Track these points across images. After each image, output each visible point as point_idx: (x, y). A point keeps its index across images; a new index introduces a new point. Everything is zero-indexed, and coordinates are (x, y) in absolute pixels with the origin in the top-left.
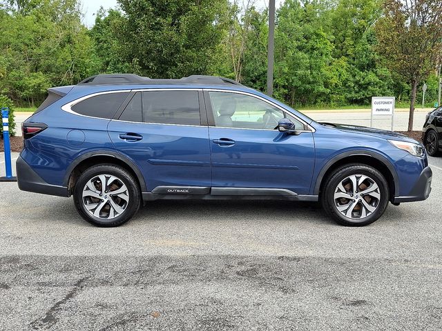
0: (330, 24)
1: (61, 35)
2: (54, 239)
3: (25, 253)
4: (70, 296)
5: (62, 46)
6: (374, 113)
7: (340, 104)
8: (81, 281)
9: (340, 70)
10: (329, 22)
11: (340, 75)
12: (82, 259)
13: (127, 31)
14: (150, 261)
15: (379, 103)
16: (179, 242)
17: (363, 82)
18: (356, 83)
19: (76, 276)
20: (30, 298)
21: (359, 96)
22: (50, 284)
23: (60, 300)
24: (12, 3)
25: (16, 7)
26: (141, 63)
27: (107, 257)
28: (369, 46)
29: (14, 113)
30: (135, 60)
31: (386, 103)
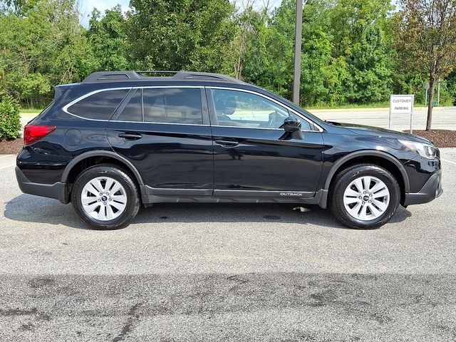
0: (329, 24)
1: (60, 35)
2: (88, 254)
3: (59, 272)
4: (127, 329)
5: (61, 47)
6: (392, 112)
7: (340, 104)
8: (134, 308)
9: (340, 69)
10: (328, 21)
11: (340, 74)
12: (127, 279)
13: (139, 28)
14: (206, 280)
15: (398, 101)
16: (230, 257)
17: (362, 81)
18: (355, 82)
19: (126, 302)
20: (79, 333)
21: (358, 95)
22: (98, 313)
23: (116, 335)
24: (9, 4)
25: (12, 7)
26: (154, 61)
27: (156, 276)
28: (368, 46)
29: (21, 114)
30: (148, 57)
31: (404, 101)
